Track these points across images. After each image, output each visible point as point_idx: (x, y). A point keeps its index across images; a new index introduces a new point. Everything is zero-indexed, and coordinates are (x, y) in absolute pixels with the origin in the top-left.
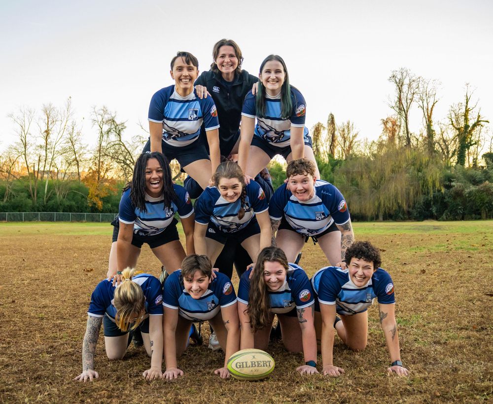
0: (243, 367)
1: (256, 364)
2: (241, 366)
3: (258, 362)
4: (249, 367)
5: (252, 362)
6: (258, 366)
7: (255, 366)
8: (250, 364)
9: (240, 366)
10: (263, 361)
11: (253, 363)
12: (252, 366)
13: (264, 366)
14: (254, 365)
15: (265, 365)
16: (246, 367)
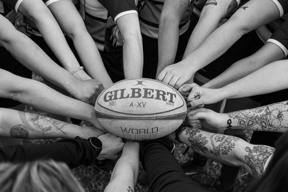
0: (116, 98)
1: (142, 92)
2: (113, 98)
3: (146, 90)
4: (128, 97)
5: (133, 90)
6: (145, 97)
7: (140, 95)
8: (130, 93)
9: (111, 97)
10: (158, 91)
11: (137, 91)
12: (133, 96)
13: (158, 98)
14: (136, 95)
15: (161, 97)
16: (122, 97)
